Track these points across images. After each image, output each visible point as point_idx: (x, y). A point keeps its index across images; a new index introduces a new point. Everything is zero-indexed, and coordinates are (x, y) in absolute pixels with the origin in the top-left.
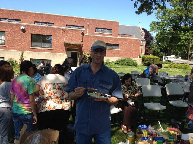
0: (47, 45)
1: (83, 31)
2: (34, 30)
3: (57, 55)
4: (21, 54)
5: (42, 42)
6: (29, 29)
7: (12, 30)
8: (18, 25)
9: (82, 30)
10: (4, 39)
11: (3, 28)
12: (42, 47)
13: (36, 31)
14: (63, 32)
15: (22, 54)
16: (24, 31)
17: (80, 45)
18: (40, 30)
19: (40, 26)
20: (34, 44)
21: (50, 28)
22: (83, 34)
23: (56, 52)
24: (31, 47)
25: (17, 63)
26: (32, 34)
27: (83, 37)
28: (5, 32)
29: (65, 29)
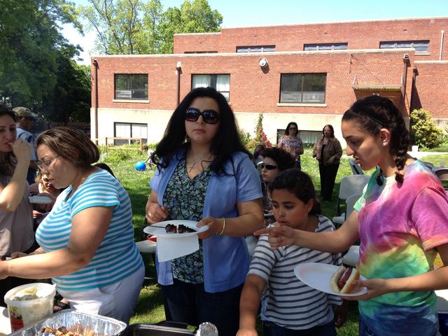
0: (314, 97)
1: (408, 52)
2: (286, 64)
3: (336, 118)
4: (258, 119)
5: (304, 90)
6: (276, 63)
7: (243, 69)
8: (255, 57)
9: (405, 52)
10: (228, 90)
11: (227, 68)
12: (302, 103)
13: (291, 66)
14: (353, 61)
15: (261, 120)
16: (265, 69)
17: (399, 91)
18: (298, 63)
19: (300, 55)
20: (285, 96)
21: (321, 55)
22: (407, 63)
23: (334, 113)
24: (278, 104)
25: (250, 138)
26: (282, 74)
27: (409, 68)
28: (229, 74)
29: (359, 54)
